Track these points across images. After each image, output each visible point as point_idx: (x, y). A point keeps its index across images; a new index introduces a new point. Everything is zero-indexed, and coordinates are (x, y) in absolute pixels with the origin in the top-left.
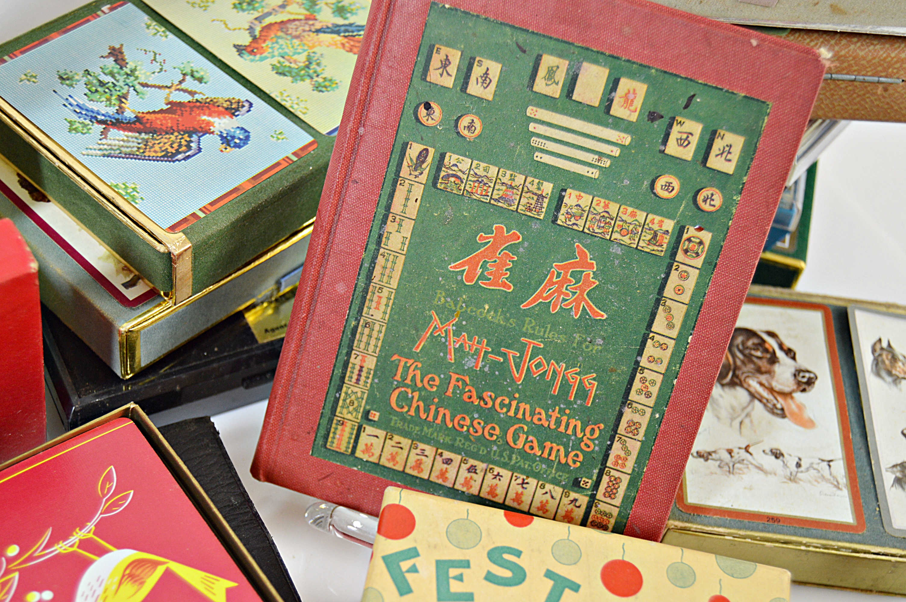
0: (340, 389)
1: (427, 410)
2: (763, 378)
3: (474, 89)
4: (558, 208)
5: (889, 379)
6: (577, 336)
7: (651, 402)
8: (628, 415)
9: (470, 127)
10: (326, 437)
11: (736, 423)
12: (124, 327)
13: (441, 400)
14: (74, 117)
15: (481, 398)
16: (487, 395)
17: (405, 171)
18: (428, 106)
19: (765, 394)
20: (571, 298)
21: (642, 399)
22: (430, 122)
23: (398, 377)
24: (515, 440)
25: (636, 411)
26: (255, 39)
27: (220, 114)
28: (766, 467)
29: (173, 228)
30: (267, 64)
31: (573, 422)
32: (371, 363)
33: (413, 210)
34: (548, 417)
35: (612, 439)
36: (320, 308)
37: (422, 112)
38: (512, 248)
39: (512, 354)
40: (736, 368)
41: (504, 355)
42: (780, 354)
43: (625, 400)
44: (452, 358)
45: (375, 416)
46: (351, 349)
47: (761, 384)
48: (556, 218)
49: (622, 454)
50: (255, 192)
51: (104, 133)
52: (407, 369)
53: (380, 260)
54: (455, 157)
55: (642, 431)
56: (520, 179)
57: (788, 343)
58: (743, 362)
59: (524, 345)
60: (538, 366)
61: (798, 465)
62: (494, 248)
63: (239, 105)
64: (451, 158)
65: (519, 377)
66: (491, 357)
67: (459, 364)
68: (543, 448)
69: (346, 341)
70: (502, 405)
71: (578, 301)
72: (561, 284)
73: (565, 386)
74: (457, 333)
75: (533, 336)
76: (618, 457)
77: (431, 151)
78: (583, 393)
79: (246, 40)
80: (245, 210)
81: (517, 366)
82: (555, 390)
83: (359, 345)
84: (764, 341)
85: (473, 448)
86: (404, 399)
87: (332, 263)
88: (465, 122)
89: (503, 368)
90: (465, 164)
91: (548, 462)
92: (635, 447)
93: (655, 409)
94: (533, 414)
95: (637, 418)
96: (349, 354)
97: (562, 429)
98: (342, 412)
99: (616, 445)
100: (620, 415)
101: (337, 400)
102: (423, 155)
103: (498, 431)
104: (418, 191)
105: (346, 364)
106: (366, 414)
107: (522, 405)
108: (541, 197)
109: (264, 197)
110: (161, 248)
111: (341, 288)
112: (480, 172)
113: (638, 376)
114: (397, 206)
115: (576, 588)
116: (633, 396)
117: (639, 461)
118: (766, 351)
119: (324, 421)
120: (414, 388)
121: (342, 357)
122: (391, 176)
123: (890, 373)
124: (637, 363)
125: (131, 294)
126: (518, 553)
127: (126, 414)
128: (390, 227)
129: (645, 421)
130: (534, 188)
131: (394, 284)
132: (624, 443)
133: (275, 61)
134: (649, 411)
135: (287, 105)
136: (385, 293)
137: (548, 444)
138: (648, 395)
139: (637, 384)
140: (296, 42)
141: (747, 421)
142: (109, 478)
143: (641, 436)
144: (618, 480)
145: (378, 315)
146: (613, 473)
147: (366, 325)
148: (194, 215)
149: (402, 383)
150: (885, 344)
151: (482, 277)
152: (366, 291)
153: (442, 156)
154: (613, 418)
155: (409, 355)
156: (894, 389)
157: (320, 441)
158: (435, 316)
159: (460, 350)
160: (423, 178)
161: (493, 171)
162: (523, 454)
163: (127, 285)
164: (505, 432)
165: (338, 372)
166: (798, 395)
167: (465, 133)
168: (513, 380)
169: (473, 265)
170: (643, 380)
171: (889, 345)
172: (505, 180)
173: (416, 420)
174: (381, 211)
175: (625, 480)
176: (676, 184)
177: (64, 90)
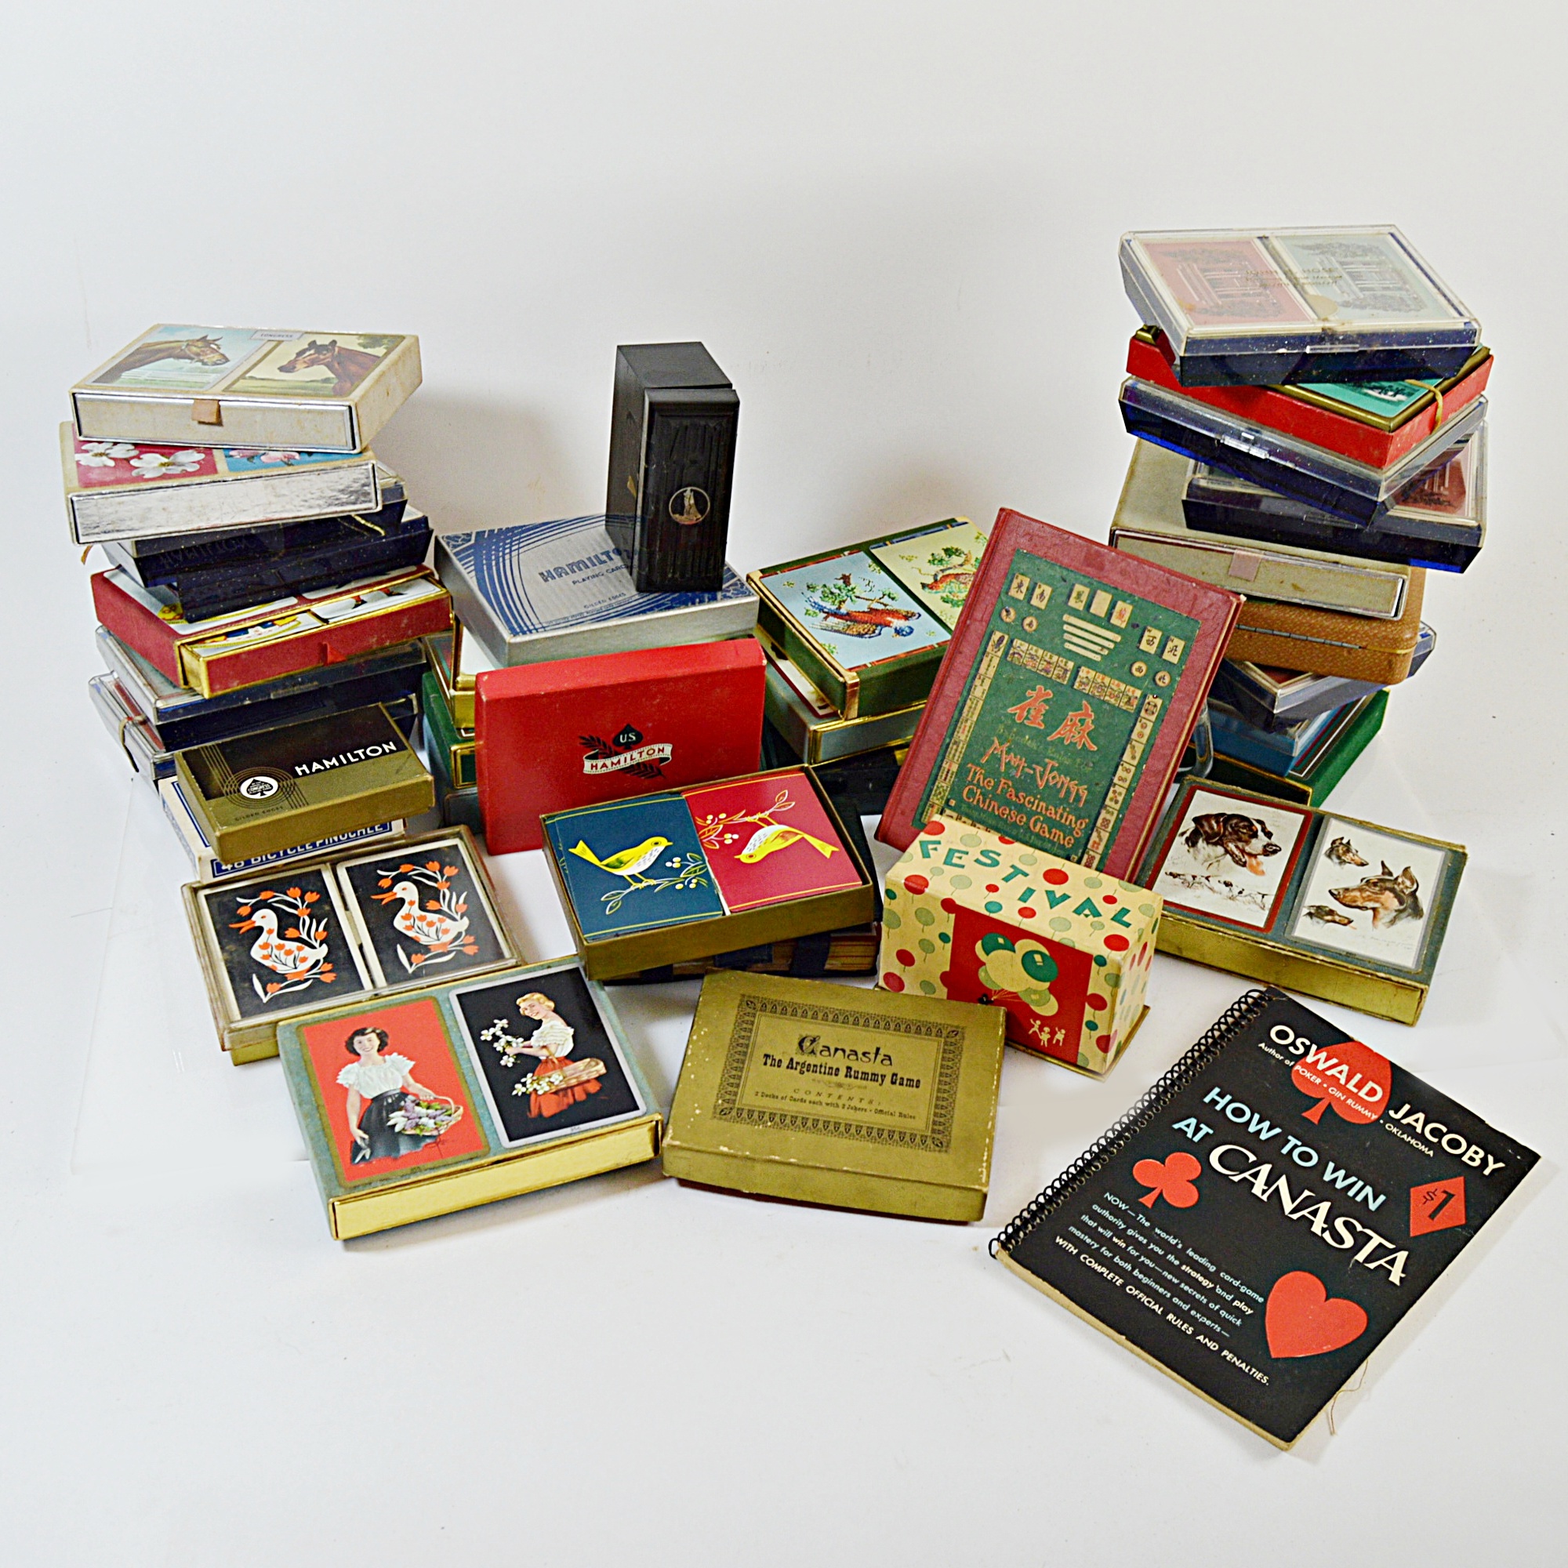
0: (934, 784)
1: (984, 802)
2: (1240, 845)
3: (1035, 602)
4: (1075, 679)
5: (1337, 861)
6: (1078, 760)
7: (1118, 807)
8: (1103, 814)
9: (1030, 625)
10: (922, 814)
11: (1207, 864)
12: (813, 728)
13: (993, 795)
14: (810, 608)
15: (1017, 796)
16: (1020, 794)
17: (989, 649)
18: (1007, 611)
19: (1237, 852)
20: (1077, 736)
21: (1112, 804)
22: (1008, 620)
23: (969, 779)
24: (1035, 826)
25: (1108, 812)
26: (936, 581)
27: (898, 618)
28: (1216, 889)
29: (850, 670)
30: (938, 596)
31: (1070, 817)
32: (955, 768)
33: (991, 672)
34: (1056, 813)
35: (1092, 830)
36: (930, 731)
37: (1004, 613)
38: (1046, 701)
39: (1039, 769)
40: (1224, 835)
41: (1034, 769)
42: (1260, 834)
43: (1103, 805)
44: (1003, 769)
45: (953, 803)
46: (944, 757)
47: (1237, 847)
48: (1073, 685)
49: (1097, 840)
50: (905, 660)
51: (826, 618)
52: (975, 773)
53: (969, 702)
54: (1019, 642)
55: (1111, 826)
56: (1055, 658)
57: (1269, 828)
58: (1230, 834)
59: (1046, 764)
60: (1054, 778)
61: (1240, 893)
62: (1036, 700)
63: (913, 615)
64: (1017, 642)
65: (1041, 784)
66: (1027, 770)
67: (1007, 772)
68: (1050, 833)
69: (942, 752)
70: (1029, 802)
71: (1081, 738)
72: (1072, 726)
73: (1068, 792)
74: (1008, 753)
75: (1052, 759)
76: (1095, 842)
77: (1006, 637)
78: (1078, 798)
79: (930, 581)
80: (897, 667)
81: (1041, 777)
82: (1062, 795)
83: (949, 756)
84: (1252, 825)
85: (1008, 830)
86: (971, 793)
87: (941, 704)
88: (1027, 621)
89: (1033, 777)
90: (1025, 646)
91: (1053, 843)
92: (1105, 836)
93: (1119, 812)
94: (1047, 809)
95: (1108, 817)
96: (942, 761)
97: (1063, 821)
98: (933, 799)
99: (1095, 834)
100: (1099, 813)
101: (931, 790)
102: (1001, 639)
103: (1025, 819)
104: (996, 661)
105: (940, 766)
106: (948, 801)
107: (1041, 804)
108: (1066, 671)
109: (910, 663)
110: (841, 679)
111: (943, 718)
112: (1033, 652)
113: (1112, 789)
114: (982, 670)
115: (1026, 875)
116: (1107, 802)
117: (1106, 847)
118: (1251, 830)
119: (922, 803)
120: (978, 786)
121: (938, 763)
122: (981, 651)
123: (1339, 857)
124: (1112, 780)
125: (821, 712)
126: (999, 855)
127: (802, 769)
128: (977, 682)
129: (1113, 819)
130: (1062, 665)
131: (975, 718)
132: (1099, 833)
133: (944, 595)
134: (1116, 813)
135: (943, 618)
136: (969, 723)
137: (1054, 830)
138: (1116, 802)
139: (1110, 794)
140: (962, 586)
141: (1215, 864)
142: (784, 795)
143: (1109, 829)
144: (1093, 858)
145: (963, 737)
146: (1091, 853)
147: (955, 743)
148: (865, 665)
149: (971, 783)
150: (1344, 841)
151: (1026, 718)
152: (957, 721)
153: (1012, 641)
154: (1094, 816)
155: (978, 765)
156: (1338, 867)
157: (918, 817)
158: (996, 741)
159: (1008, 764)
160: (1000, 654)
161: (1040, 652)
162: (1038, 835)
163: (820, 708)
164: (1029, 819)
165: (934, 772)
166: (1261, 858)
167: (1027, 628)
168: (1037, 786)
169: (1022, 709)
170: (1114, 792)
171: (1348, 843)
172: (1047, 658)
173: (976, 808)
174: (973, 672)
175: (1098, 857)
176: (1144, 668)
177: (809, 593)
